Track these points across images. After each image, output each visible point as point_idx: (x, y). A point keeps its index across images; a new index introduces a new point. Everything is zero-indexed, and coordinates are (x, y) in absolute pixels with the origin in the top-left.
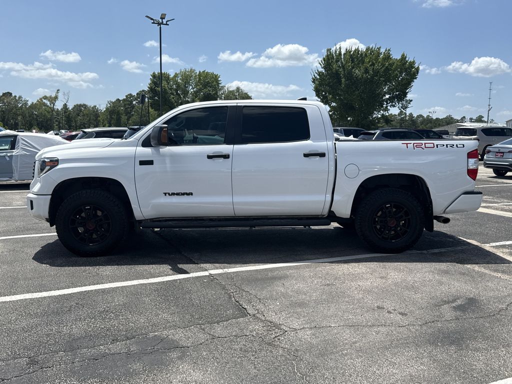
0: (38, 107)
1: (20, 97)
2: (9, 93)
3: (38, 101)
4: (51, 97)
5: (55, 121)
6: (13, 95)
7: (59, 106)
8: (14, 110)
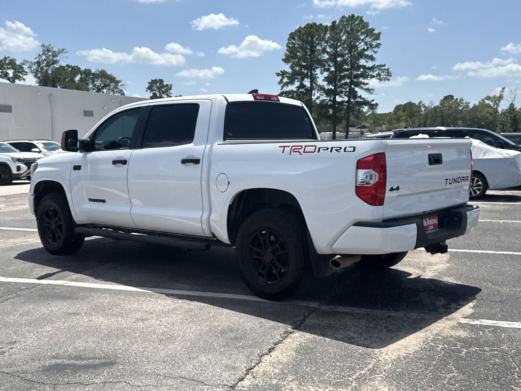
0: (480, 109)
1: (461, 100)
2: (450, 95)
3: (480, 102)
4: (494, 97)
5: (498, 124)
6: (455, 98)
7: (503, 106)
8: (455, 114)
